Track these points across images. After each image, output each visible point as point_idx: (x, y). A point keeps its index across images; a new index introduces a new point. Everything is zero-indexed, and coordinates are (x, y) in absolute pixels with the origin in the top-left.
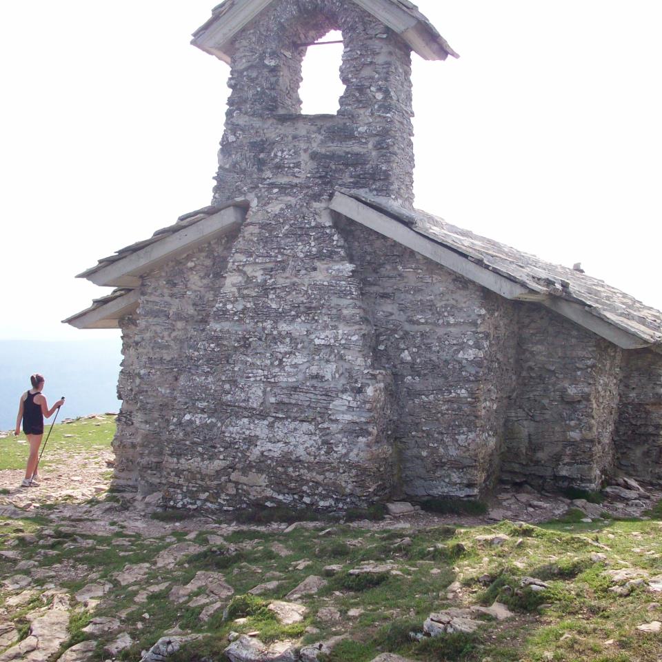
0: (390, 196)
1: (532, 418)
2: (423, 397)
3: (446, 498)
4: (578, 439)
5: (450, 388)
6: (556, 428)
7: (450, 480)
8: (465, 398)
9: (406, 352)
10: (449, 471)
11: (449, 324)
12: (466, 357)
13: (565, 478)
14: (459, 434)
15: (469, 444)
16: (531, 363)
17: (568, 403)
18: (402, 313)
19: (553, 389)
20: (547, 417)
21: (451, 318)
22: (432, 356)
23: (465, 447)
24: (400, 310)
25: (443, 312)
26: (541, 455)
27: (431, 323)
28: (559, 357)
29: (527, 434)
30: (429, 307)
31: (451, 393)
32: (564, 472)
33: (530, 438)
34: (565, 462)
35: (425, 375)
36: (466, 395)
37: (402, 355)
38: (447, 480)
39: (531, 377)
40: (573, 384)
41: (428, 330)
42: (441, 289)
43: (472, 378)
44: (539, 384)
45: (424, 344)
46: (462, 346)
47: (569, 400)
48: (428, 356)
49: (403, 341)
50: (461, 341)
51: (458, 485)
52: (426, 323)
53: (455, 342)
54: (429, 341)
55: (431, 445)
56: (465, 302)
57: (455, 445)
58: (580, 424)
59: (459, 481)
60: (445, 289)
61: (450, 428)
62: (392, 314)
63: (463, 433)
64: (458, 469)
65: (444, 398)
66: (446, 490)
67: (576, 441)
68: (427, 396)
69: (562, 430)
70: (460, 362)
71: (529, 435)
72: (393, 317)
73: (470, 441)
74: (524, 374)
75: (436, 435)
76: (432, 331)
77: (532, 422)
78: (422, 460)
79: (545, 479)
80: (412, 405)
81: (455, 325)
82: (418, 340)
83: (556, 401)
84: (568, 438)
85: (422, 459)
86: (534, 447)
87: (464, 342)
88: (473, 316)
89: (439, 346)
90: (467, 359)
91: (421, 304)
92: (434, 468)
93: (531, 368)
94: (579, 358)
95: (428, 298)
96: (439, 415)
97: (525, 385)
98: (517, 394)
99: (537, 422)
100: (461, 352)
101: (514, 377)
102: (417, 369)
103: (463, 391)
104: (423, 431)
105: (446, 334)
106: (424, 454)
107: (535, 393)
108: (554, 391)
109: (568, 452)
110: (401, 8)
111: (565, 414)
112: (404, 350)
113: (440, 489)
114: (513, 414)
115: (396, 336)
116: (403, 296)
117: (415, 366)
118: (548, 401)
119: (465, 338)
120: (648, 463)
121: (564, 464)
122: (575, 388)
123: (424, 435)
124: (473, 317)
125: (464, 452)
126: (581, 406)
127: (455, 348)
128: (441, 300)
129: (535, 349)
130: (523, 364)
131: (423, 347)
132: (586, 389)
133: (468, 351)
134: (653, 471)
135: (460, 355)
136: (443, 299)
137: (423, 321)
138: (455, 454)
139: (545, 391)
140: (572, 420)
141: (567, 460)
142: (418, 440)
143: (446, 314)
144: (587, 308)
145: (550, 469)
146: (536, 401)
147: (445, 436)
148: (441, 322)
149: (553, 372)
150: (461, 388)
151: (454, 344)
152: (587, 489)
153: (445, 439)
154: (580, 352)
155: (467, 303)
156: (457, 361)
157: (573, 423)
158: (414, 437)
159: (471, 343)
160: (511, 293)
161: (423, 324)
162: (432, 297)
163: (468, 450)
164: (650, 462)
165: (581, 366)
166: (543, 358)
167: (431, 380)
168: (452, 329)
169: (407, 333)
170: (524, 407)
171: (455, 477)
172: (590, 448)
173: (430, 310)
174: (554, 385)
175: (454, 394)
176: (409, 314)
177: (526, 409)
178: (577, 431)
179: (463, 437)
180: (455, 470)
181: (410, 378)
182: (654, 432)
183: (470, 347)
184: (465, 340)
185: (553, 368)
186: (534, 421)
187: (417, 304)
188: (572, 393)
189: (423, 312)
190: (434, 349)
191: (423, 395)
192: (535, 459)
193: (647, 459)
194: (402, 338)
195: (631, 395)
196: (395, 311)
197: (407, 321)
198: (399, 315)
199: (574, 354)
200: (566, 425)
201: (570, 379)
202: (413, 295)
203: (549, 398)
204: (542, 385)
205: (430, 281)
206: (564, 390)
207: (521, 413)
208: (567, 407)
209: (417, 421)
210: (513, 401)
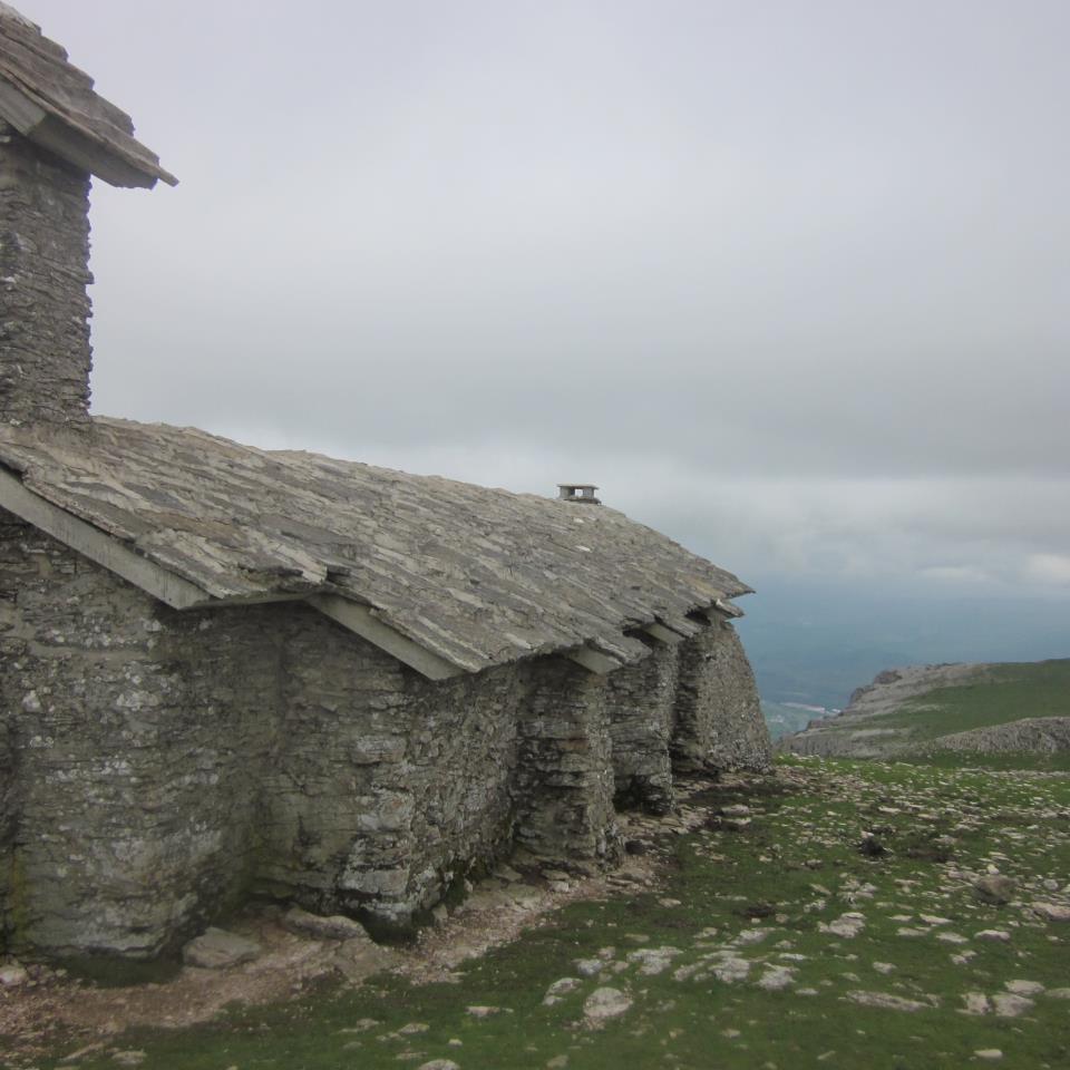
0: (8, 421)
1: (303, 789)
2: (60, 772)
3: (96, 952)
4: (375, 828)
5: (103, 758)
6: (340, 808)
7: (104, 918)
8: (128, 776)
9: (33, 694)
10: (103, 904)
11: (101, 648)
12: (128, 704)
13: (354, 893)
14: (117, 839)
15: (132, 859)
16: (300, 699)
17: (359, 766)
18: (27, 624)
19: (334, 743)
20: (326, 788)
21: (105, 636)
22: (74, 701)
23: (127, 862)
24: (27, 620)
25: (93, 626)
26: (317, 854)
27: (73, 645)
28: (345, 690)
29: (296, 815)
30: (72, 617)
31: (103, 767)
32: (352, 883)
33: (301, 823)
34: (355, 864)
35: (62, 735)
36: (128, 772)
37: (26, 700)
38: (99, 920)
39: (302, 722)
40: (366, 734)
41: (69, 656)
42: (89, 585)
43: (137, 743)
44: (313, 732)
45: (62, 681)
46: (123, 686)
47: (360, 761)
48: (68, 701)
49: (27, 674)
50: (120, 676)
51: (118, 930)
52: (66, 644)
53: (111, 678)
54: (71, 675)
55: (73, 857)
56: (129, 610)
57: (110, 859)
58: (377, 802)
59: (118, 922)
60: (96, 585)
61: (104, 829)
62: (10, 627)
63: (124, 838)
64: (117, 900)
65: (93, 777)
66: (97, 937)
67: (371, 831)
68: (66, 771)
69: (350, 811)
70: (118, 714)
71: (300, 817)
72: (12, 633)
73: (135, 852)
74: (291, 715)
75: (81, 841)
76: (77, 658)
77: (303, 797)
78: (59, 883)
79: (323, 895)
80: (41, 787)
81: (113, 648)
82: (53, 673)
83: (339, 762)
84: (360, 824)
85: (60, 881)
86: (307, 839)
87: (124, 680)
88: (139, 633)
89: (86, 684)
90: (130, 709)
91: (59, 610)
92: (79, 898)
93: (300, 707)
94: (374, 692)
95: (69, 601)
96: (86, 805)
97: (293, 734)
98: (280, 748)
99: (311, 796)
100: (122, 697)
101: (273, 721)
102: (49, 725)
103: (124, 764)
104: (61, 833)
105: (96, 665)
106: (62, 872)
107: (306, 749)
108: (336, 746)
109: (359, 850)
110: (19, 90)
111: (354, 784)
112: (29, 690)
113: (88, 937)
114: (272, 783)
115: (16, 665)
116: (30, 595)
117: (47, 719)
118: (327, 762)
119: (128, 671)
120: (562, 833)
121: (355, 869)
122: (370, 740)
123: (63, 839)
124: (141, 635)
125: (125, 872)
126: (382, 772)
127: (112, 688)
128: (89, 606)
129: (305, 674)
130: (289, 700)
131: (61, 686)
132: (388, 742)
133: (131, 695)
134: (570, 846)
135: (119, 702)
136: (94, 602)
137: (61, 640)
138: (111, 875)
139: (322, 744)
140: (365, 795)
141: (357, 862)
142: (52, 847)
143: (97, 629)
144: (372, 611)
145: (330, 878)
146: (309, 761)
147: (96, 841)
148: (89, 642)
149: (333, 714)
150: (120, 759)
151: (110, 683)
152: (388, 912)
153: (94, 847)
154: (377, 682)
155: (132, 610)
156: (115, 712)
157: (365, 800)
158: (45, 842)
159: (136, 680)
160: (182, 599)
161: (61, 645)
162: (76, 598)
163: (131, 869)
164: (565, 832)
165: (379, 705)
166: (319, 691)
167: (72, 744)
168: (108, 657)
169: (35, 660)
170: (289, 770)
171: (112, 914)
172: (394, 843)
173: (74, 621)
174: (336, 734)
175: (108, 770)
176: (40, 628)
177: (293, 775)
178: (373, 813)
179: (123, 844)
180: (112, 902)
181: (38, 738)
182: (572, 784)
183: (136, 688)
184: (128, 676)
185: (333, 708)
186: (306, 794)
187: (53, 611)
188: (363, 750)
189: (61, 624)
190: (77, 689)
191: (60, 769)
192: (305, 859)
193: (561, 827)
194: (25, 669)
195: (536, 724)
196: (18, 622)
197: (36, 640)
198: (24, 628)
199: (367, 684)
200: (355, 802)
201: (362, 726)
202: (46, 594)
203: (328, 756)
204: (318, 736)
205: (72, 571)
206: (351, 745)
207: (285, 782)
208: (359, 772)
209: (50, 815)
210: (272, 761)
